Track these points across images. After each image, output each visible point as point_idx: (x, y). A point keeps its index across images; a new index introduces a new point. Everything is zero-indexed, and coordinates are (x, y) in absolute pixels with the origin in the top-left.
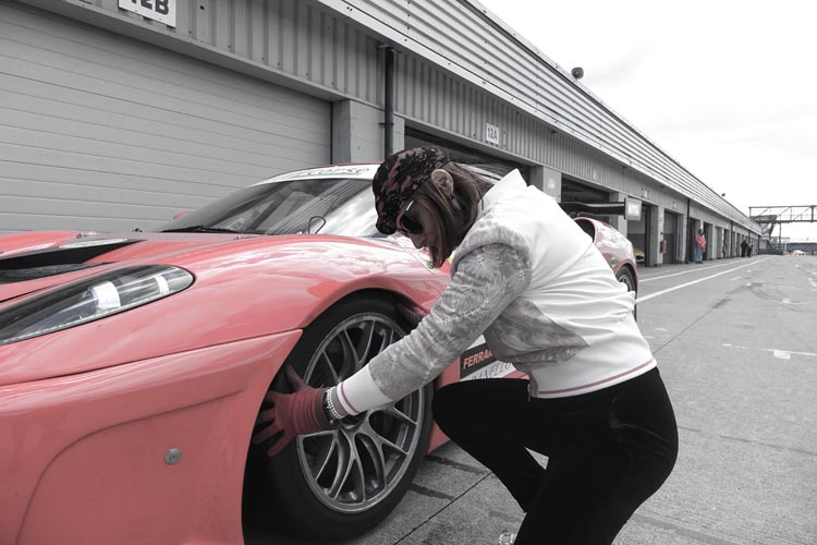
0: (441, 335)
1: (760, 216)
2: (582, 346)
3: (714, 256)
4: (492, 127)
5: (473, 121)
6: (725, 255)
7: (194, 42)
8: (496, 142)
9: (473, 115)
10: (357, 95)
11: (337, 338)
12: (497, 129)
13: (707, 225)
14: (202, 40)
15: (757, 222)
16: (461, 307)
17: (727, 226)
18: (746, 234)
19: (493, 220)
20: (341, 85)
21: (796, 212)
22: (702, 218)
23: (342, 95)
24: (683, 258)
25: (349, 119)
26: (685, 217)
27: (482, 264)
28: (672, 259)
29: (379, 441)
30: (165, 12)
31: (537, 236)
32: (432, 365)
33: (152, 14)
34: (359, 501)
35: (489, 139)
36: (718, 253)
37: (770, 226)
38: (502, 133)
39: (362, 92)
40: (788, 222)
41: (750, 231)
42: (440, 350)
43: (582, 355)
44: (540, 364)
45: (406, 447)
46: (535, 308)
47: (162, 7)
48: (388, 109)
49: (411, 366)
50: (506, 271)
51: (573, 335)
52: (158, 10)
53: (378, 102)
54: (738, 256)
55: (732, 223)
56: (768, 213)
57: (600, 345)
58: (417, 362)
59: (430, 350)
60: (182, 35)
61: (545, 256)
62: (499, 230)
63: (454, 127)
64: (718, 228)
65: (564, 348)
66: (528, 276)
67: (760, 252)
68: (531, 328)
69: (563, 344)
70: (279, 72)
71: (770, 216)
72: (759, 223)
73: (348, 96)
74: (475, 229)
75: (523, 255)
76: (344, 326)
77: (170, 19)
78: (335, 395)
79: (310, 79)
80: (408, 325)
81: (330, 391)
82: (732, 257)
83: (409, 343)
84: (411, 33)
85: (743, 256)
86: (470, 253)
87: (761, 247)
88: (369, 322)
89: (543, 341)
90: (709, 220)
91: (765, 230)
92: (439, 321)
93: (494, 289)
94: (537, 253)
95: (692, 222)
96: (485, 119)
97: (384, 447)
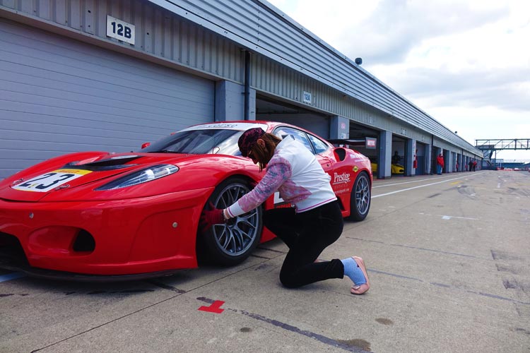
0: (261, 192)
1: (483, 146)
2: (310, 194)
3: (450, 171)
4: (307, 93)
5: (296, 90)
6: (457, 170)
7: (144, 52)
8: (309, 102)
9: (296, 87)
10: (229, 78)
11: (226, 192)
12: (310, 95)
13: (445, 151)
14: (148, 51)
15: (481, 149)
16: (268, 183)
17: (459, 152)
18: (473, 157)
19: (279, 155)
20: (220, 71)
21: (506, 143)
22: (442, 147)
23: (221, 77)
24: (429, 171)
25: (225, 91)
26: (430, 146)
27: (275, 169)
28: (421, 172)
29: (241, 232)
30: (129, 37)
31: (293, 160)
32: (258, 201)
33: (123, 38)
34: (234, 252)
35: (305, 100)
36: (453, 169)
37: (490, 152)
38: (313, 96)
39: (232, 75)
40: (500, 149)
41: (475, 155)
42: (261, 196)
43: (310, 197)
44: (297, 201)
45: (252, 236)
46: (294, 183)
47: (128, 35)
48: (246, 85)
49: (251, 201)
50: (283, 172)
51: (307, 190)
52: (126, 36)
53: (241, 81)
54: (467, 171)
55: (463, 150)
56: (488, 144)
57: (316, 193)
58: (254, 200)
59: (257, 196)
60: (138, 49)
61: (296, 166)
62: (281, 158)
63: (285, 94)
64: (454, 153)
65: (304, 195)
66: (290, 173)
67: (483, 168)
68: (293, 189)
69: (303, 194)
70: (188, 67)
71: (490, 146)
72: (482, 150)
73: (224, 78)
74: (274, 157)
75: (289, 167)
76: (229, 188)
77: (132, 41)
78: (226, 211)
79: (203, 69)
80: (251, 188)
81: (224, 210)
82: (463, 171)
83: (251, 194)
84: (260, 43)
85: (470, 171)
86: (272, 166)
87: (483, 165)
88: (238, 187)
89: (298, 193)
90: (447, 148)
91: (486, 154)
92: (261, 187)
93: (279, 177)
94: (293, 165)
95: (435, 150)
96: (303, 89)
97: (243, 234)
